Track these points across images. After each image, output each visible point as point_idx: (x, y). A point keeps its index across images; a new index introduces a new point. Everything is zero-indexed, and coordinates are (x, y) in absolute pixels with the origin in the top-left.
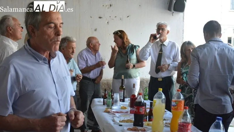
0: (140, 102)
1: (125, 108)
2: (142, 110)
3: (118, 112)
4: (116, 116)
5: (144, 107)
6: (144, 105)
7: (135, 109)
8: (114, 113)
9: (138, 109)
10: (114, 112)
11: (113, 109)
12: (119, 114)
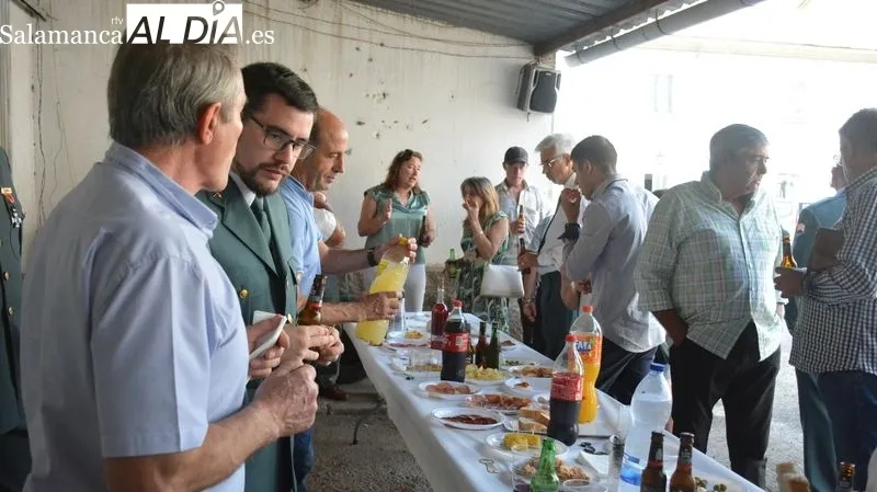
0: (457, 323)
1: (419, 335)
2: (462, 343)
3: (401, 346)
4: (398, 357)
5: (465, 335)
6: (468, 328)
7: (444, 339)
8: (393, 348)
9: (452, 339)
10: (392, 345)
11: (391, 338)
12: (406, 351)
